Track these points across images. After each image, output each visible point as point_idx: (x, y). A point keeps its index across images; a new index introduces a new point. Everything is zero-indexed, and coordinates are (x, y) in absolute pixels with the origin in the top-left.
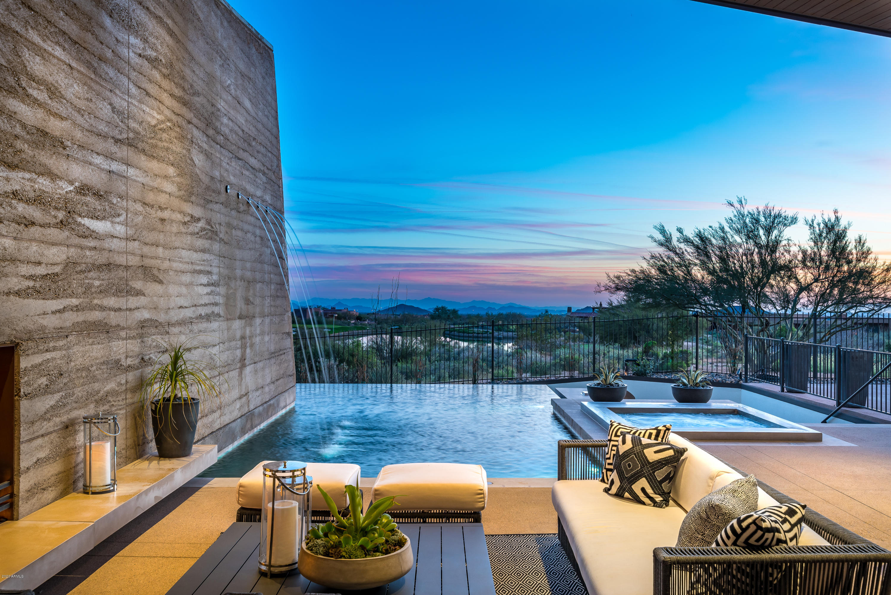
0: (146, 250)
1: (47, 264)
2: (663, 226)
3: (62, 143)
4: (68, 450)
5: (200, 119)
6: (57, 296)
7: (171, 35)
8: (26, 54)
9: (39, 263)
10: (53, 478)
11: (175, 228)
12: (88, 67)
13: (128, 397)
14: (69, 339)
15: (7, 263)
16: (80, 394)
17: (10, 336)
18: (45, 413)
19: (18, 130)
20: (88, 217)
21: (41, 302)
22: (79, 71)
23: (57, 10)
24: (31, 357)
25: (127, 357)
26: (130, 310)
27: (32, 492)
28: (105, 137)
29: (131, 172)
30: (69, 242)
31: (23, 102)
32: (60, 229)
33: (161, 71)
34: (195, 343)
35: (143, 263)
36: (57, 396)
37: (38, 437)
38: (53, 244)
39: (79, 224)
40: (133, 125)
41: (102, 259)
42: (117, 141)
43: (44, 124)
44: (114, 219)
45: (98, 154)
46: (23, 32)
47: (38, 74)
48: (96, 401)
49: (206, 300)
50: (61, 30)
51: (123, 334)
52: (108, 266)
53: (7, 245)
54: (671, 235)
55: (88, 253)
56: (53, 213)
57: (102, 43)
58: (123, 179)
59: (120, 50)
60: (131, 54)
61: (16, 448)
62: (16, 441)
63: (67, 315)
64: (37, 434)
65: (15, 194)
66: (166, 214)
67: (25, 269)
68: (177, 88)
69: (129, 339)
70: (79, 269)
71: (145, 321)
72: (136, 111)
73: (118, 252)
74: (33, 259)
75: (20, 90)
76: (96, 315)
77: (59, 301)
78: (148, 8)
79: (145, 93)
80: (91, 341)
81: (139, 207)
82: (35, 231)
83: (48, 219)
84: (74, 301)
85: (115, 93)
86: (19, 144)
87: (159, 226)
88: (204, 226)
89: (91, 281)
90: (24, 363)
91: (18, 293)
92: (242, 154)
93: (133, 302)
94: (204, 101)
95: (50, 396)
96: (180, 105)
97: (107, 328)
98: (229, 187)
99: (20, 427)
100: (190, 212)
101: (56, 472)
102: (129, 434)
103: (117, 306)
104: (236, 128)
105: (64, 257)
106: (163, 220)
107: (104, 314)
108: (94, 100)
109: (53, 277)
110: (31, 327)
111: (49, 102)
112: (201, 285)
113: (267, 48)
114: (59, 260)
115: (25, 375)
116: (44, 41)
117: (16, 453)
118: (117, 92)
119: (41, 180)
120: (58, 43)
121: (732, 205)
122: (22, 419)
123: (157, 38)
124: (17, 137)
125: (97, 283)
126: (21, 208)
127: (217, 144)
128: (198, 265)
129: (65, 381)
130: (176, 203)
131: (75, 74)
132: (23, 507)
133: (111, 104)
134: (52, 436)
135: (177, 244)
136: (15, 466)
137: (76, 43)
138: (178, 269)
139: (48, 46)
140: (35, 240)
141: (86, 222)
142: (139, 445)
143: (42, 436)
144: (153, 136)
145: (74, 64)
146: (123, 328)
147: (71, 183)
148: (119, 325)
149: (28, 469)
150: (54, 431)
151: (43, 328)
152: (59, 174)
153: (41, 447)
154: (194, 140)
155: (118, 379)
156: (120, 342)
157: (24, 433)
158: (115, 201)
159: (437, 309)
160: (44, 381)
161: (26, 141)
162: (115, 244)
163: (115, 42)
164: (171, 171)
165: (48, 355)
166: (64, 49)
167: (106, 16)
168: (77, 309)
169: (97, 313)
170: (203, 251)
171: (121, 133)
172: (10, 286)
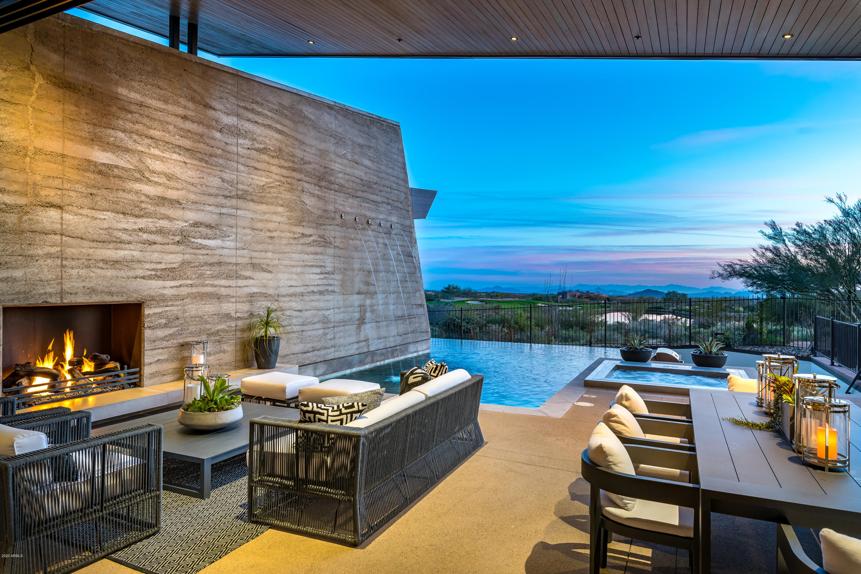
0: (254, 254)
1: (166, 263)
2: (774, 223)
3: (178, 202)
4: (184, 357)
5: (312, 177)
6: (174, 279)
7: (280, 134)
8: (148, 161)
9: (160, 263)
10: (171, 370)
11: (284, 241)
12: (200, 161)
13: (237, 334)
14: (184, 301)
15: (134, 263)
16: (194, 330)
17: (136, 298)
18: (164, 337)
19: (143, 198)
20: (201, 238)
21: (163, 282)
22: (191, 164)
23: (174, 136)
24: (153, 309)
25: (236, 312)
26: (240, 287)
27: (153, 375)
28: (216, 196)
29: (240, 212)
30: (185, 252)
31: (147, 184)
32: (177, 245)
33: (269, 155)
34: (307, 307)
35: (252, 262)
36: (174, 330)
37: (159, 348)
38: (171, 253)
39: (193, 242)
40: (240, 187)
41: (215, 259)
42: (226, 197)
43: (164, 194)
44: (224, 239)
45: (209, 205)
46: (147, 151)
47: (158, 169)
48: (208, 334)
49: (320, 282)
50: (176, 145)
51: (234, 300)
52: (219, 264)
53: (135, 254)
54: (781, 230)
55: (200, 257)
56: (171, 238)
57: (213, 147)
58: (233, 217)
59: (229, 148)
60: (239, 149)
61: (142, 352)
62: (142, 349)
63: (182, 289)
64: (157, 347)
65: (140, 230)
66: (274, 234)
67: (148, 266)
68: (286, 162)
69: (238, 302)
70: (193, 265)
71: (254, 293)
72: (244, 179)
73: (229, 256)
74: (155, 261)
75: (145, 179)
76: (209, 289)
77: (176, 282)
78: (256, 122)
79: (253, 168)
80: (203, 303)
81: (248, 231)
82: (158, 247)
83: (166, 241)
84: (189, 282)
85: (225, 172)
86: (143, 205)
87: (269, 241)
88: (316, 239)
89: (204, 272)
90: (147, 311)
91: (143, 278)
92: (359, 194)
93: (241, 283)
94: (317, 167)
95: (168, 329)
96: (289, 172)
97: (218, 296)
98: (343, 215)
99: (144, 342)
100: (301, 232)
101: (174, 367)
102: (238, 354)
103: (227, 285)
104: (354, 179)
105: (181, 259)
106: (272, 238)
107: (215, 289)
108: (205, 177)
109: (172, 270)
110: (153, 294)
111: (168, 182)
112: (313, 273)
113: (391, 125)
114: (176, 261)
115: (148, 317)
116: (163, 152)
117: (142, 355)
118: (227, 171)
119: (161, 222)
120: (175, 152)
121: (832, 202)
122: (146, 339)
123: (266, 137)
124: (142, 202)
125: (209, 272)
126: (145, 236)
127: (331, 190)
128: (310, 262)
129: (181, 322)
130: (287, 227)
131: (189, 166)
132: (146, 381)
133: (221, 178)
134: (170, 349)
135: (286, 250)
136: (142, 361)
137: (189, 150)
138: (288, 265)
139: (167, 155)
140: (157, 251)
141: (199, 241)
142: (248, 361)
143: (162, 348)
144: (262, 191)
145: (188, 161)
146: (233, 297)
147: (186, 221)
148: (229, 295)
149: (151, 363)
150: (172, 347)
151: (163, 295)
152: (176, 218)
153: (161, 353)
154: (305, 190)
155: (228, 324)
156: (230, 304)
157: (147, 345)
158: (225, 229)
159: (669, 293)
160: (164, 321)
161: (148, 203)
162: (225, 252)
163: (225, 145)
164: (280, 209)
165: (167, 309)
166: (180, 154)
167: (216, 132)
168: (192, 286)
169: (209, 288)
170: (317, 254)
171: (230, 192)
172: (136, 274)
